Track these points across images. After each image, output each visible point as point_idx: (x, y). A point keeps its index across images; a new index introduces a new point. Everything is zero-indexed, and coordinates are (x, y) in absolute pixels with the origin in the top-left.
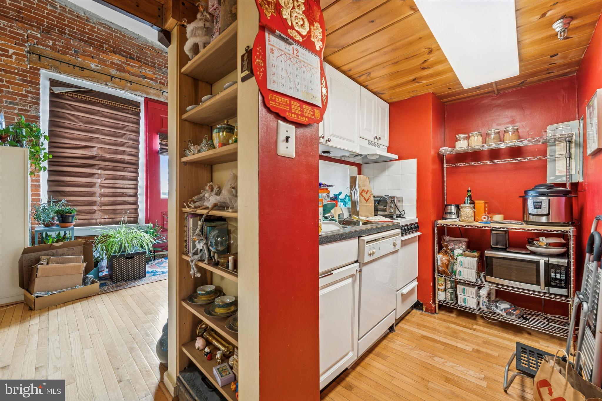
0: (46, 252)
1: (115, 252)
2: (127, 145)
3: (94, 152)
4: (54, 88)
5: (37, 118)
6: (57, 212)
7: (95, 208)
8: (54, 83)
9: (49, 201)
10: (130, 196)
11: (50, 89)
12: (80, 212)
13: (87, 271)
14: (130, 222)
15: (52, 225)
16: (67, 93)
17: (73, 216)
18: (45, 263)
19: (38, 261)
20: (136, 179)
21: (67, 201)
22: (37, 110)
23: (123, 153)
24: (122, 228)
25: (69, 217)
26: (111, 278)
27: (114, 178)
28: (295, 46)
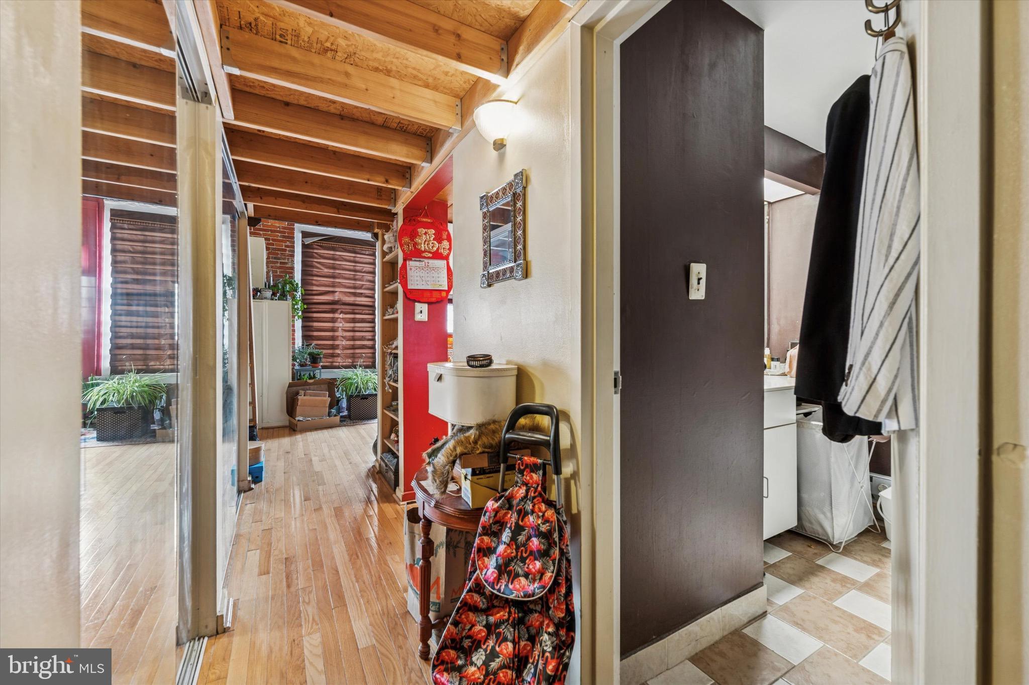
0: (302, 387)
1: (352, 393)
2: (364, 287)
3: (337, 297)
4: (305, 240)
5: (293, 268)
6: (310, 354)
7: (338, 351)
8: (305, 235)
9: (303, 345)
10: (369, 340)
11: (302, 241)
12: (326, 356)
13: (331, 407)
14: (366, 367)
15: (306, 365)
16: (315, 242)
17: (320, 358)
18: (303, 395)
19: (297, 393)
20: (373, 321)
21: (316, 345)
22: (293, 261)
23: (361, 295)
24: (359, 371)
25: (318, 358)
26: (349, 417)
27: (354, 321)
28: (426, 261)
